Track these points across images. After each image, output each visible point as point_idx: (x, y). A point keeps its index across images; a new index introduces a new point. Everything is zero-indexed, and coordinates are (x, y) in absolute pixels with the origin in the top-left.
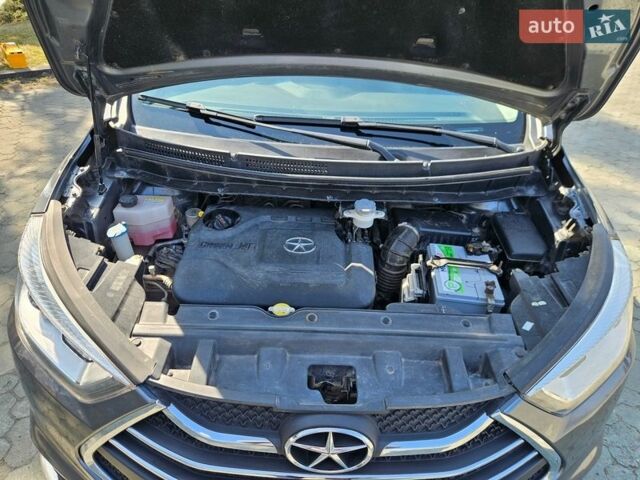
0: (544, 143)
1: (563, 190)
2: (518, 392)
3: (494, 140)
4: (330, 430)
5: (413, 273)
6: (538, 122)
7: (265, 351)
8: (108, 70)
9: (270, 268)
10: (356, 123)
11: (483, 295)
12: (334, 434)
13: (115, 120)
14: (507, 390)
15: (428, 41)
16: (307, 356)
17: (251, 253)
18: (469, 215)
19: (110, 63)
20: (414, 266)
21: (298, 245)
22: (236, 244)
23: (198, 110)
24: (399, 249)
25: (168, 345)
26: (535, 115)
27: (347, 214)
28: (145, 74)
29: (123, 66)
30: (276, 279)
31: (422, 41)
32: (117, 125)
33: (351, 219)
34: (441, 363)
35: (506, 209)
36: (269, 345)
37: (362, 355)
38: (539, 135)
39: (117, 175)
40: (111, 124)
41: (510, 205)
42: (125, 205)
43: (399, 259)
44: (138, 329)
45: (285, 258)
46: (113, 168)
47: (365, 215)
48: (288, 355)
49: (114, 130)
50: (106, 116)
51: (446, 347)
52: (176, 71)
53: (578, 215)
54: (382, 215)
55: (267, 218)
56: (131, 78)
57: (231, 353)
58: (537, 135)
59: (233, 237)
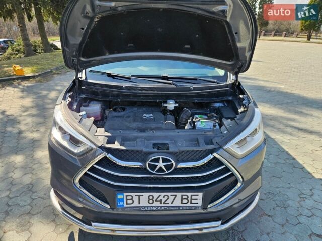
0: (234, 81)
1: (241, 96)
2: (221, 147)
3: (215, 81)
4: (161, 157)
5: (188, 123)
6: (232, 75)
7: (138, 140)
8: (82, 59)
9: (138, 123)
10: (167, 76)
11: (212, 127)
12: (162, 158)
13: (81, 78)
14: (217, 146)
15: (188, 46)
16: (153, 141)
17: (131, 119)
18: (210, 109)
19: (83, 57)
20: (189, 121)
21: (147, 116)
22: (125, 116)
23: (110, 74)
24: (183, 116)
25: (107, 138)
26: (230, 73)
27: (165, 105)
28: (94, 60)
29: (87, 58)
30: (140, 126)
31: (186, 46)
32: (82, 79)
33: (166, 107)
34: (196, 142)
35: (223, 106)
36: (140, 138)
37: (171, 140)
38: (232, 79)
39: (81, 96)
40: (80, 79)
41: (224, 105)
42: (84, 106)
43: (184, 120)
44: (96, 134)
45: (143, 120)
46: (80, 95)
47: (171, 105)
48: (146, 141)
49: (81, 81)
50: (79, 77)
51: (198, 137)
52: (105, 59)
53: (246, 103)
54: (177, 105)
55: (136, 109)
56: (89, 62)
57: (127, 141)
58: (231, 78)
59: (124, 115)
